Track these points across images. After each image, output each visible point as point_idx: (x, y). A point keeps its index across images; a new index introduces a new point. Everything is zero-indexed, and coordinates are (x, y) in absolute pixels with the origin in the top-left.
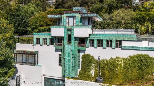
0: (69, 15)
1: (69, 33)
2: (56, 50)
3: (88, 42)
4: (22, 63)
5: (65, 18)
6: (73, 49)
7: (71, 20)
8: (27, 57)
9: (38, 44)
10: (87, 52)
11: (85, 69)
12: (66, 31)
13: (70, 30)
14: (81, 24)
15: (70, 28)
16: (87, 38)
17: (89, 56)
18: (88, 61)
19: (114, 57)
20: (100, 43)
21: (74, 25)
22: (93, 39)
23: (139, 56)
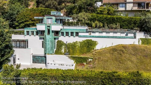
0: (48, 17)
2: (40, 38)
3: (60, 33)
4: (17, 47)
5: (45, 19)
6: (51, 37)
7: (50, 20)
8: (20, 43)
9: (28, 35)
10: (59, 39)
11: (58, 49)
12: (46, 27)
13: (49, 27)
14: (56, 23)
15: (49, 25)
16: (60, 31)
17: (61, 41)
18: (60, 44)
19: (75, 41)
20: (67, 34)
21: (52, 23)
22: (63, 31)
23: (87, 40)
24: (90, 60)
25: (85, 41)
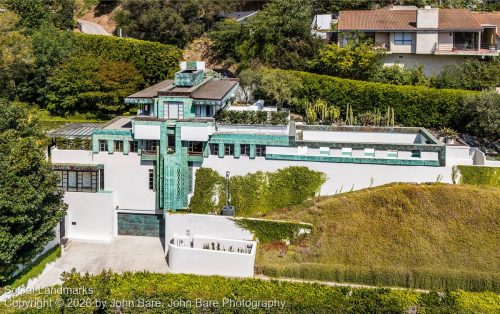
0: (169, 99)
1: (172, 132)
2: (144, 162)
3: (208, 147)
4: (68, 188)
5: (161, 104)
6: (179, 162)
7: (174, 108)
8: (80, 177)
9: (102, 150)
10: (204, 165)
11: (201, 193)
12: (165, 129)
13: (173, 128)
14: (193, 116)
15: (172, 124)
16: (206, 143)
17: (209, 171)
18: (207, 179)
19: (253, 172)
20: (230, 149)
21: (181, 118)
22: (217, 142)
23: (292, 169)
24: (302, 231)
25: (286, 170)
